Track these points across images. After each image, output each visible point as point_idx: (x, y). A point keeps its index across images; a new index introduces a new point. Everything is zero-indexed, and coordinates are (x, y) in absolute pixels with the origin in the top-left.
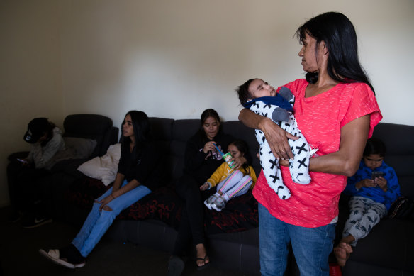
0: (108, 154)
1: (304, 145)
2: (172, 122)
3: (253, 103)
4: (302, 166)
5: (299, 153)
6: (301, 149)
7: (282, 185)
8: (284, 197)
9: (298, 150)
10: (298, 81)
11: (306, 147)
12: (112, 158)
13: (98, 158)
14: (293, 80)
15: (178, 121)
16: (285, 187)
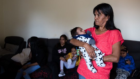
0: (22, 52)
1: (101, 52)
2: (47, 39)
3: (79, 36)
4: (101, 60)
5: (99, 55)
6: (100, 54)
7: (93, 68)
8: (95, 72)
9: (99, 54)
10: (91, 28)
11: (101, 53)
12: (24, 54)
13: (19, 54)
14: (89, 28)
15: (50, 39)
16: (94, 68)
